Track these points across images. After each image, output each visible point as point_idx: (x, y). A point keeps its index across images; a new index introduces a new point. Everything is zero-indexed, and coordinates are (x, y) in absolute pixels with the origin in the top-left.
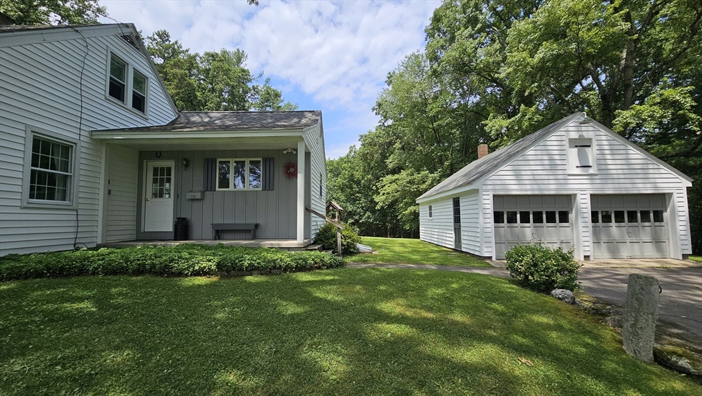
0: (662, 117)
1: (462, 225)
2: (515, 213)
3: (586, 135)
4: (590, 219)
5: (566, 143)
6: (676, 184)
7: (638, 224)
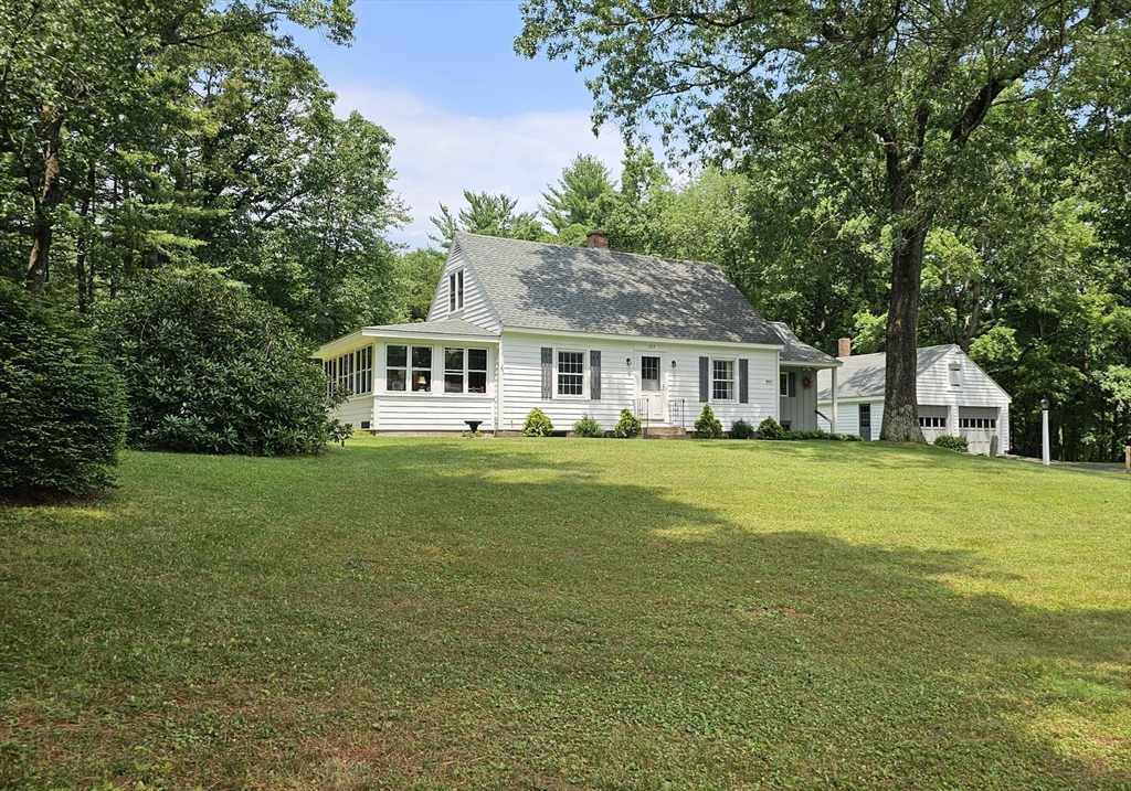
3: (958, 362)
4: (958, 425)
5: (947, 367)
6: (1002, 400)
7: (983, 429)
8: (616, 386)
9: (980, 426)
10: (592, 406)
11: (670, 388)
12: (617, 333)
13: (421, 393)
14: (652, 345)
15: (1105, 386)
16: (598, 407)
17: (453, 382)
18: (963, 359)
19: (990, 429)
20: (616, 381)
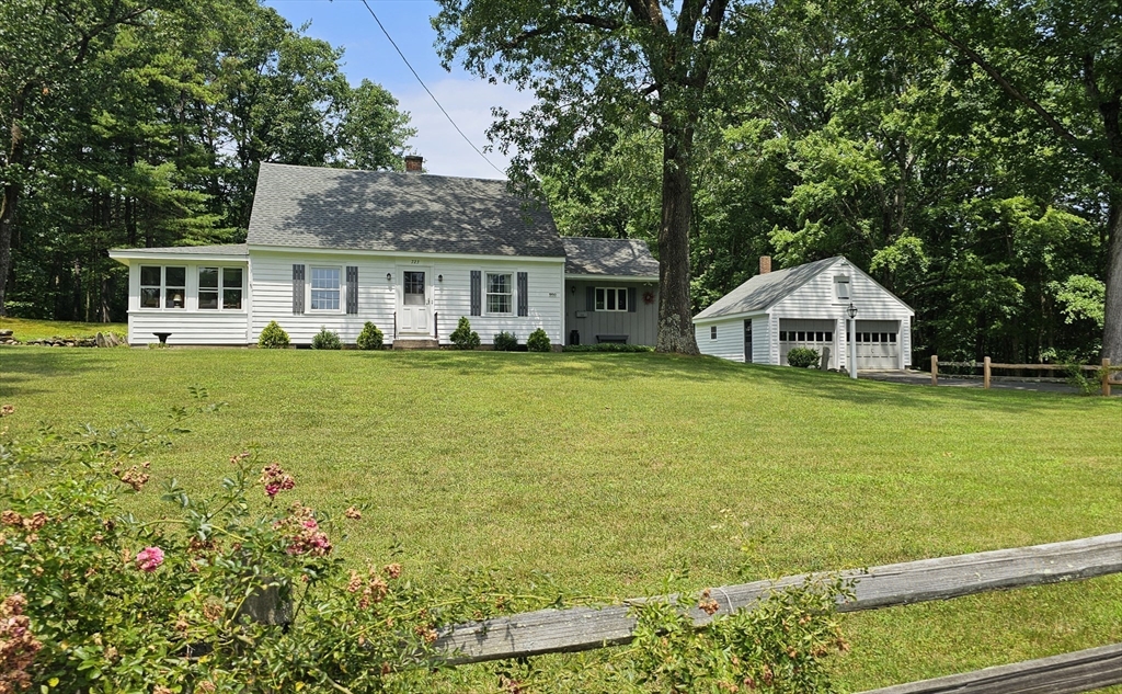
0: (902, 260)
1: (753, 343)
2: (794, 333)
3: (846, 274)
4: (845, 339)
5: (832, 279)
6: (903, 313)
7: (879, 343)
8: (375, 301)
9: (875, 339)
10: (349, 321)
11: (437, 302)
12: (371, 249)
13: (177, 310)
14: (415, 260)
15: (1061, 297)
16: (355, 321)
17: (207, 300)
18: (851, 271)
19: (889, 343)
20: (375, 296)
